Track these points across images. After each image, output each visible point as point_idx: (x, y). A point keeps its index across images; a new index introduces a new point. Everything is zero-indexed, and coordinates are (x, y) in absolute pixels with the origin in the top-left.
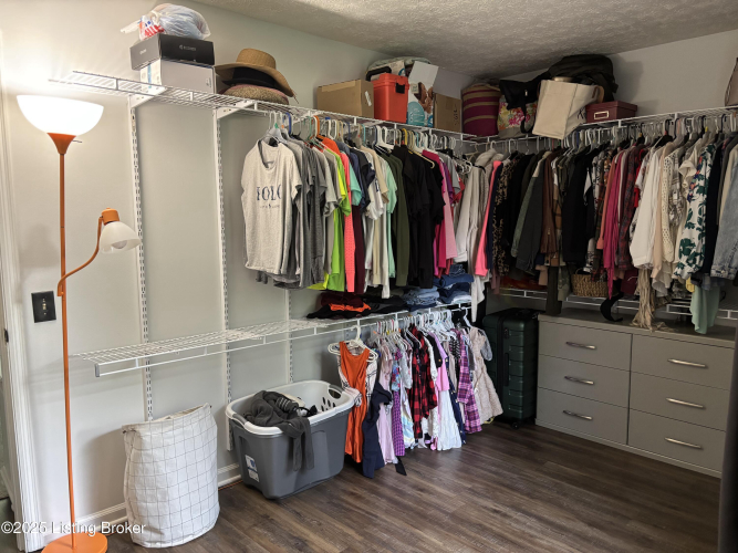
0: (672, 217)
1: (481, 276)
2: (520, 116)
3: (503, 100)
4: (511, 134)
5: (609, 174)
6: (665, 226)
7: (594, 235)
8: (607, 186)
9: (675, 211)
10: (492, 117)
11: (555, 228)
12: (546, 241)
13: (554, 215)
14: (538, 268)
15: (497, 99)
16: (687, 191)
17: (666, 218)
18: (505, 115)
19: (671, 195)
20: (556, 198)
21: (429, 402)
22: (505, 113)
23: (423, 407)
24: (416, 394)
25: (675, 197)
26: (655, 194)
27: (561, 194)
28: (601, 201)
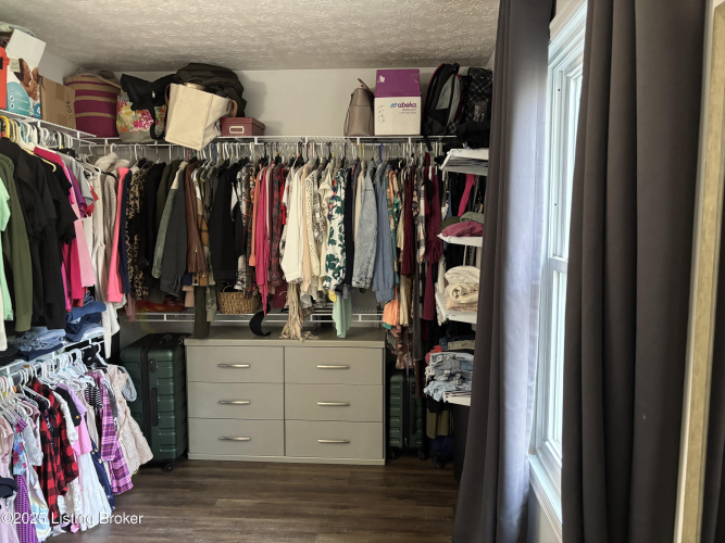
0: (316, 234)
1: (114, 303)
2: (147, 120)
3: (123, 98)
4: (137, 138)
5: (255, 190)
6: (312, 243)
7: (245, 251)
8: (254, 202)
9: (318, 229)
10: (108, 116)
11: (202, 245)
12: (193, 259)
13: (200, 231)
14: (185, 289)
15: (114, 96)
16: (327, 211)
17: (312, 235)
18: (127, 115)
19: (314, 214)
20: (200, 213)
21: (66, 474)
22: (127, 114)
23: (59, 482)
24: (50, 469)
25: (318, 215)
26: (300, 212)
27: (205, 208)
28: (249, 217)
